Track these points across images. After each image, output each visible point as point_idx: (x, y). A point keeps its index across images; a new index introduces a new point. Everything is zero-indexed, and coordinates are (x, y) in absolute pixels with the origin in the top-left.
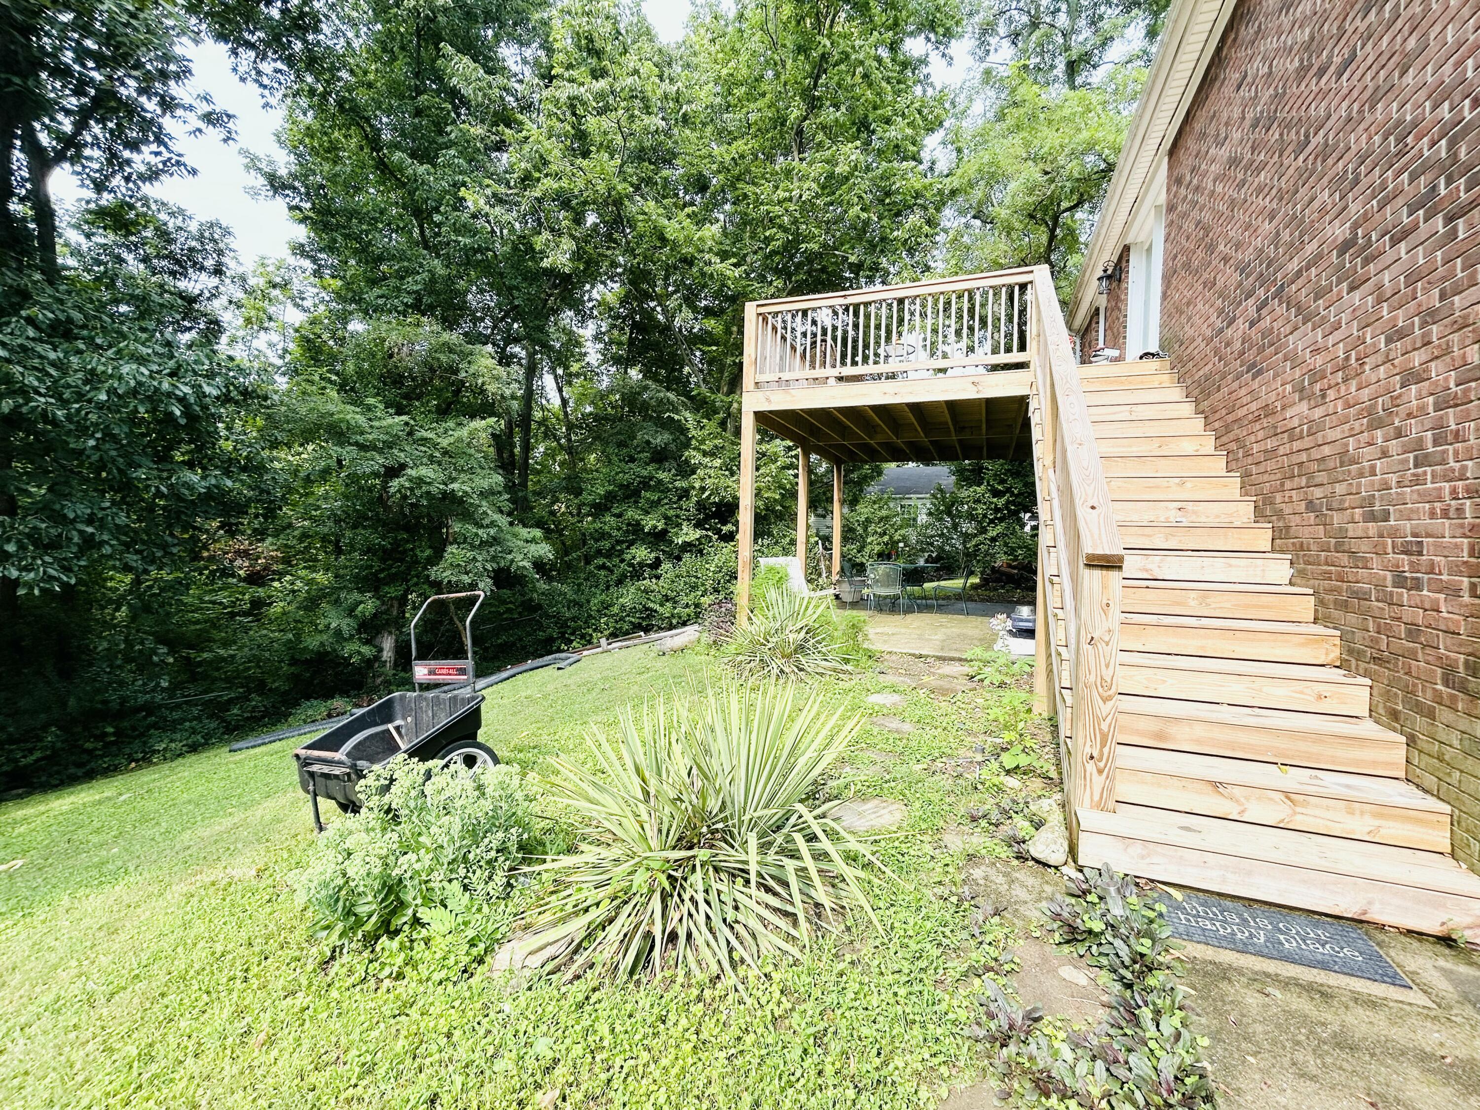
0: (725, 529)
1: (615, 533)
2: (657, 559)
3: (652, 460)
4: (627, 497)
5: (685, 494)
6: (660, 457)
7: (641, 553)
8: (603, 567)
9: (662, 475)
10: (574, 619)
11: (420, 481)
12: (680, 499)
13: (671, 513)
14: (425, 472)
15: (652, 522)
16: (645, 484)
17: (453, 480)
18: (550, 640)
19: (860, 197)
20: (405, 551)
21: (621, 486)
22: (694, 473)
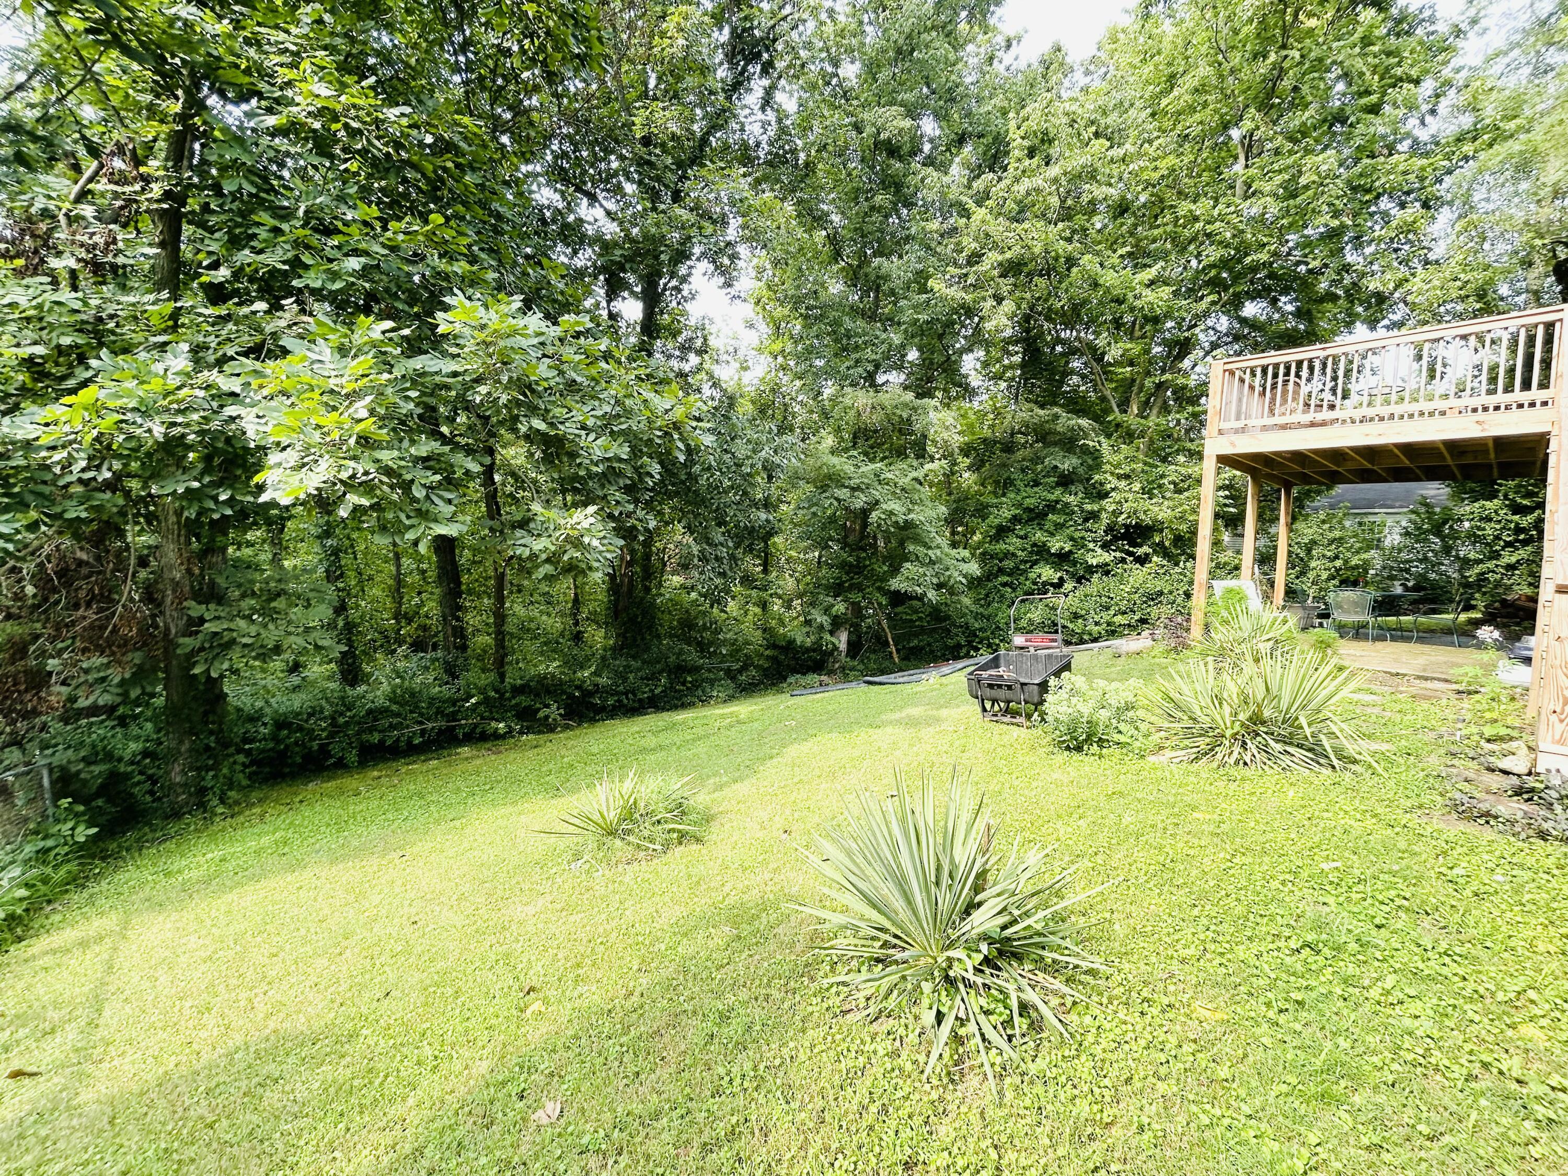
0: (1140, 551)
1: (1020, 553)
2: (1061, 579)
3: (1058, 484)
4: (1030, 520)
5: (1094, 516)
6: (1065, 481)
7: (1047, 573)
8: (1005, 585)
9: (1071, 499)
10: (980, 630)
11: (891, 513)
12: (1086, 520)
13: (1077, 535)
14: (894, 506)
15: (1057, 544)
16: (1051, 507)
17: (910, 511)
18: (959, 646)
19: (1330, 204)
20: (865, 567)
21: (1028, 510)
22: (1106, 495)
